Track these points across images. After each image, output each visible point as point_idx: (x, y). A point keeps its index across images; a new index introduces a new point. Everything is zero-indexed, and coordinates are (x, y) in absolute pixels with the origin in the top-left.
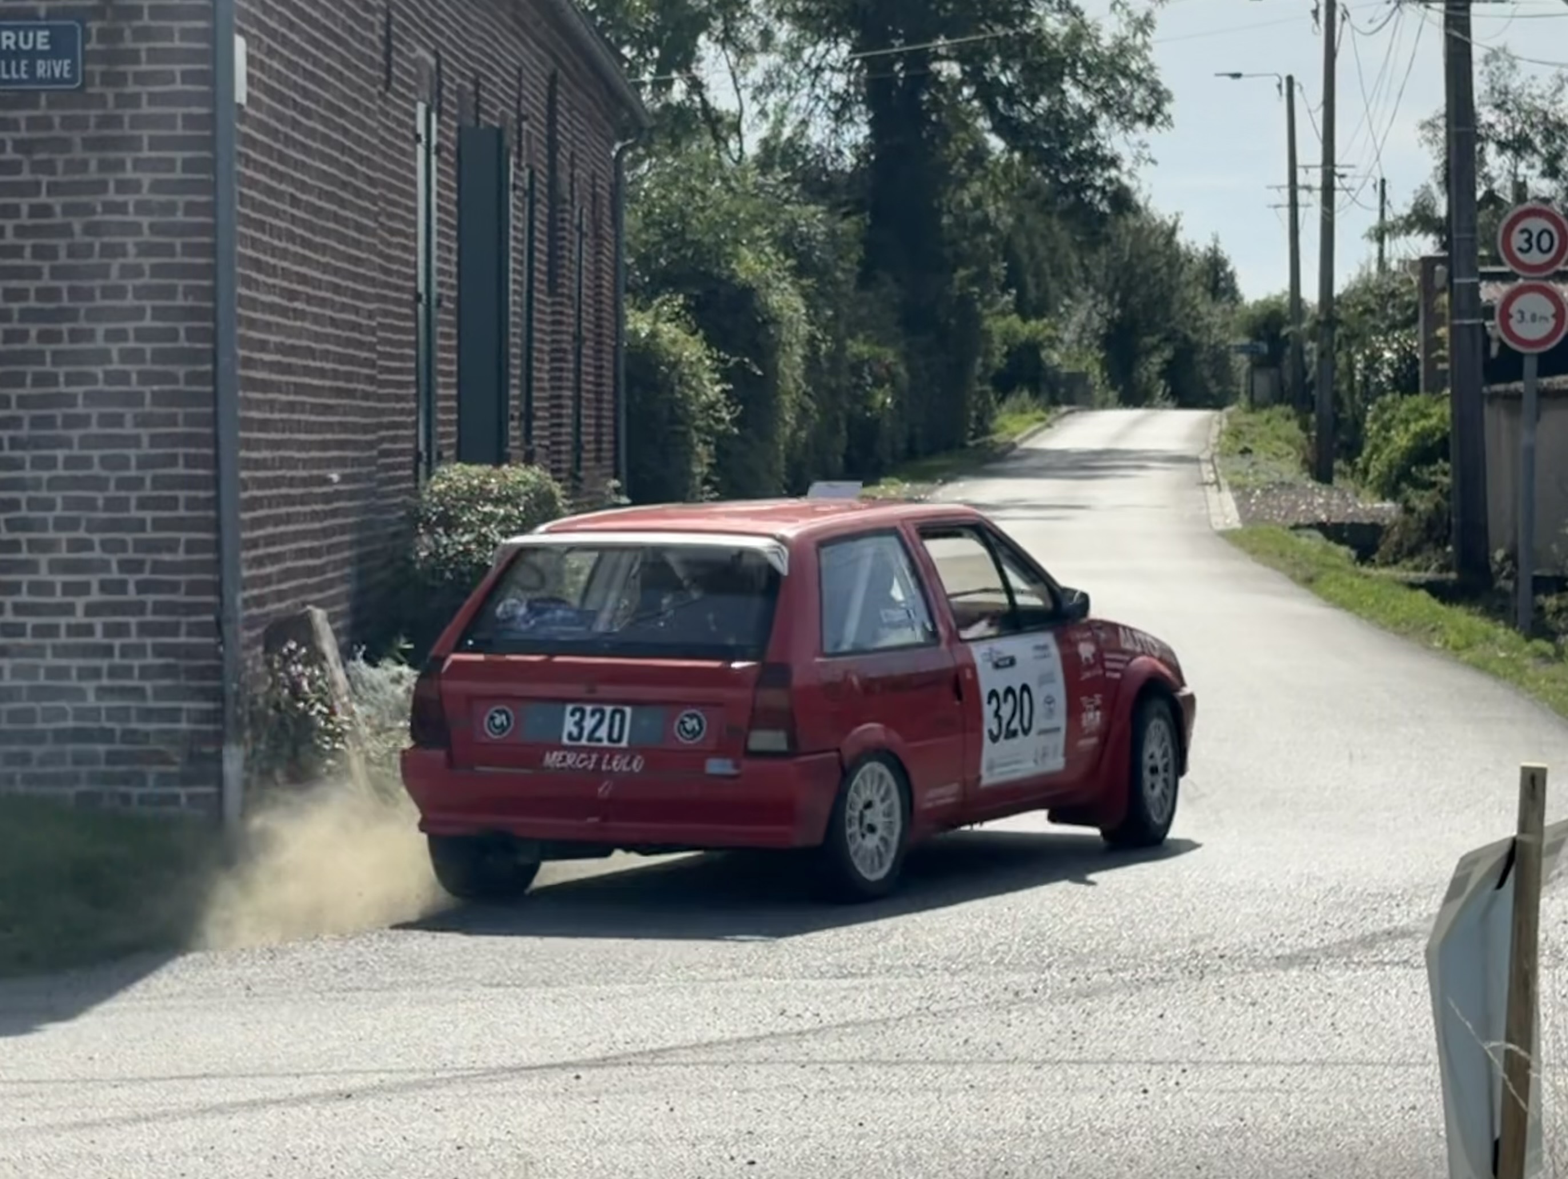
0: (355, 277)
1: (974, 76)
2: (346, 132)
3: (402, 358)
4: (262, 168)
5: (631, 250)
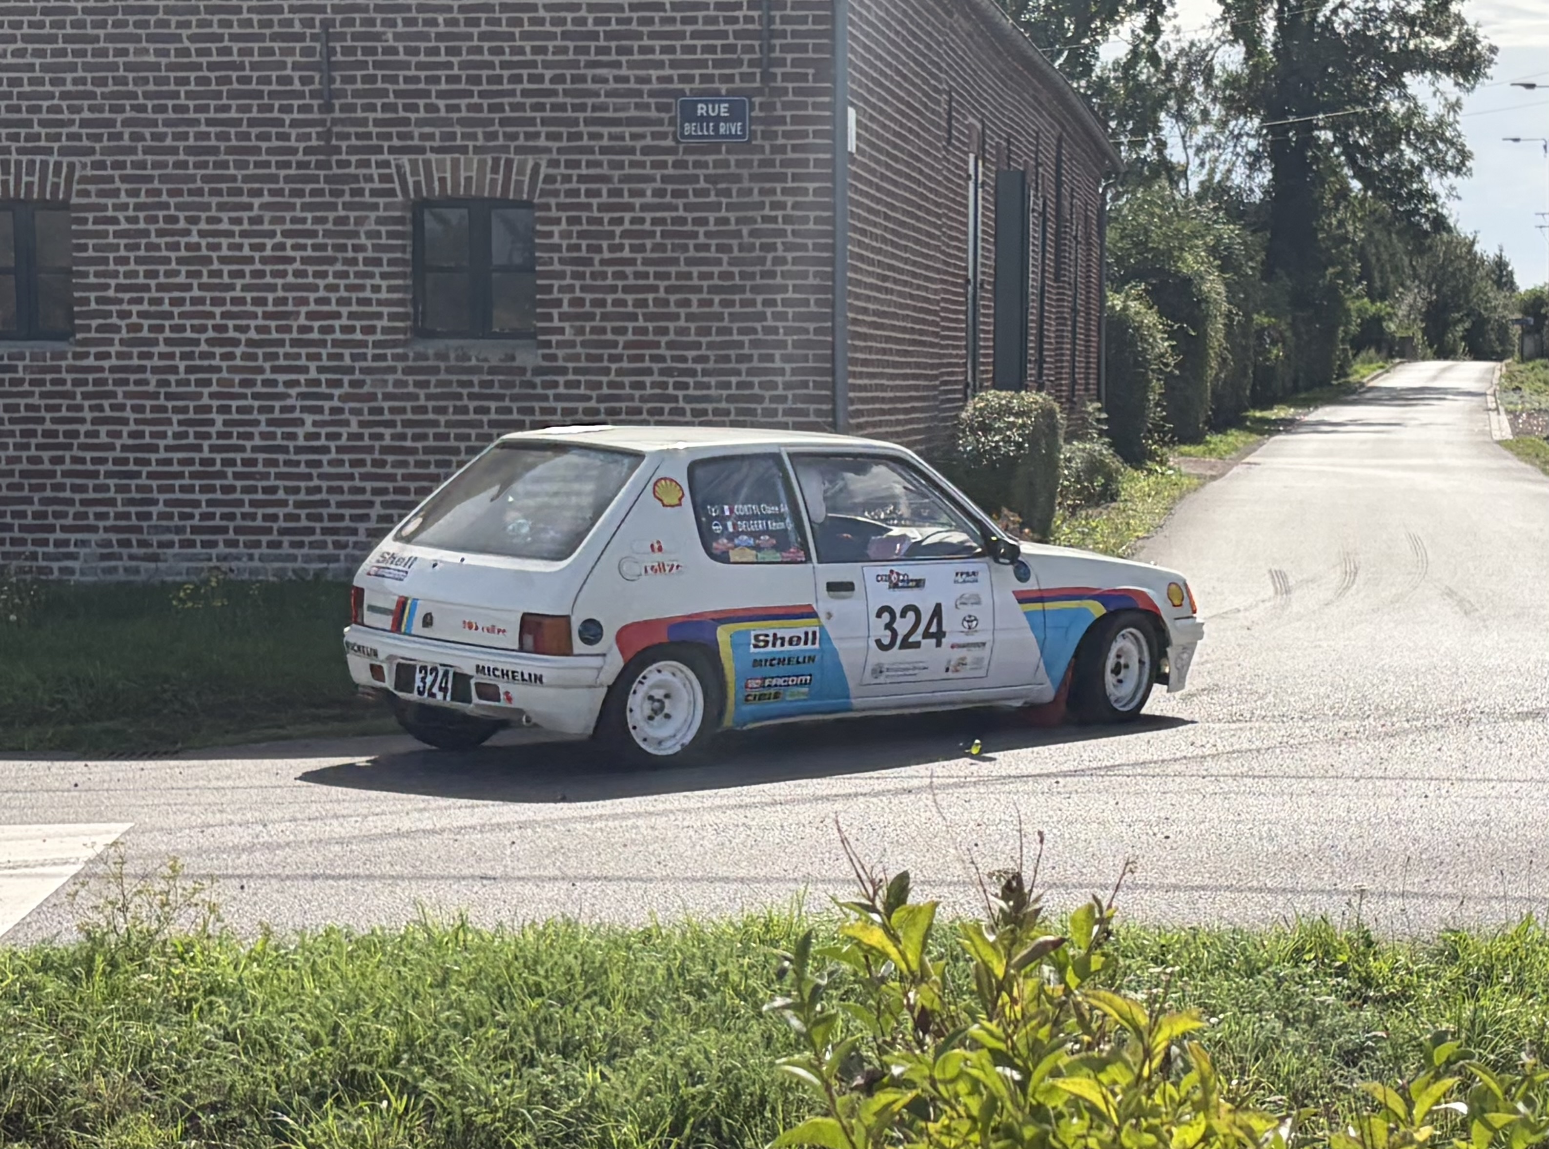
0: (928, 268)
1: (1341, 140)
2: (921, 172)
3: (957, 321)
4: (867, 195)
5: (1113, 254)
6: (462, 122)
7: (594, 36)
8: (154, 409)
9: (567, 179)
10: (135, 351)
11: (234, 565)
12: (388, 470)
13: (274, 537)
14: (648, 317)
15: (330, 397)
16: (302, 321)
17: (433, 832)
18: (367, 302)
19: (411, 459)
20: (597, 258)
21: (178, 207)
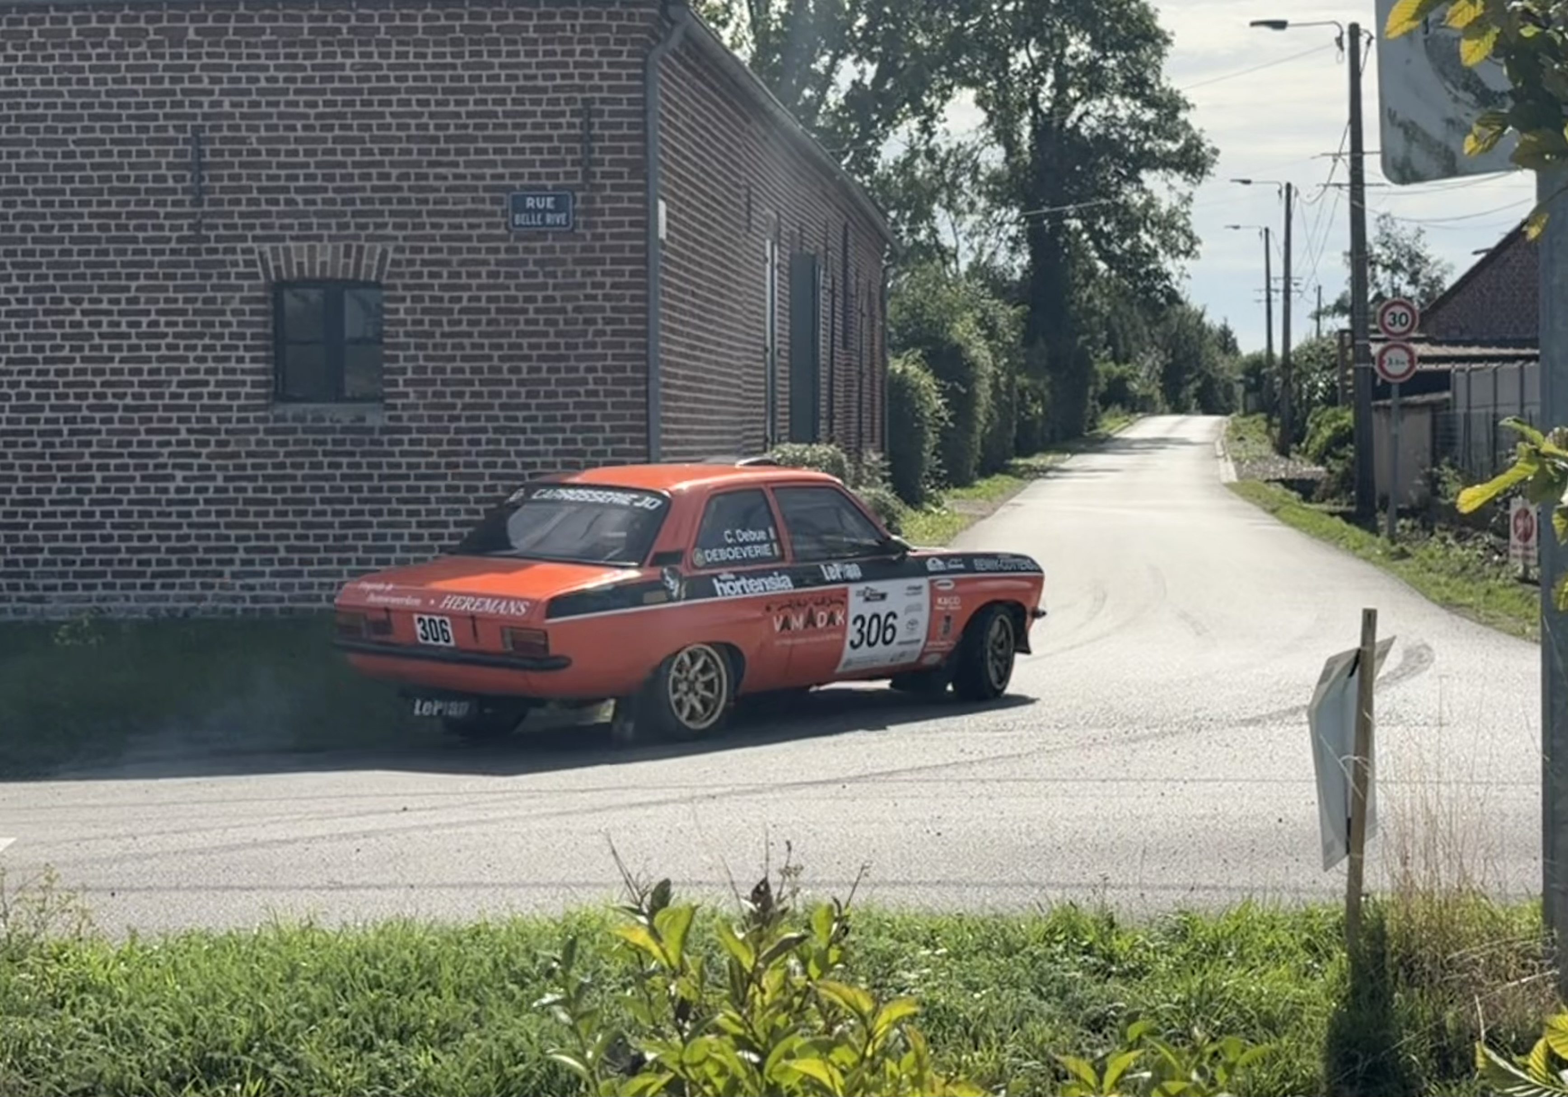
2: (723, 255)
3: (757, 383)
4: (676, 275)
6: (317, 214)
7: (435, 140)
8: (40, 468)
9: (411, 262)
10: (24, 416)
11: (112, 605)
12: (251, 519)
13: (147, 580)
14: (482, 382)
15: (198, 455)
16: (174, 389)
17: (287, 842)
18: (233, 371)
19: (271, 509)
20: (438, 331)
21: (64, 289)
